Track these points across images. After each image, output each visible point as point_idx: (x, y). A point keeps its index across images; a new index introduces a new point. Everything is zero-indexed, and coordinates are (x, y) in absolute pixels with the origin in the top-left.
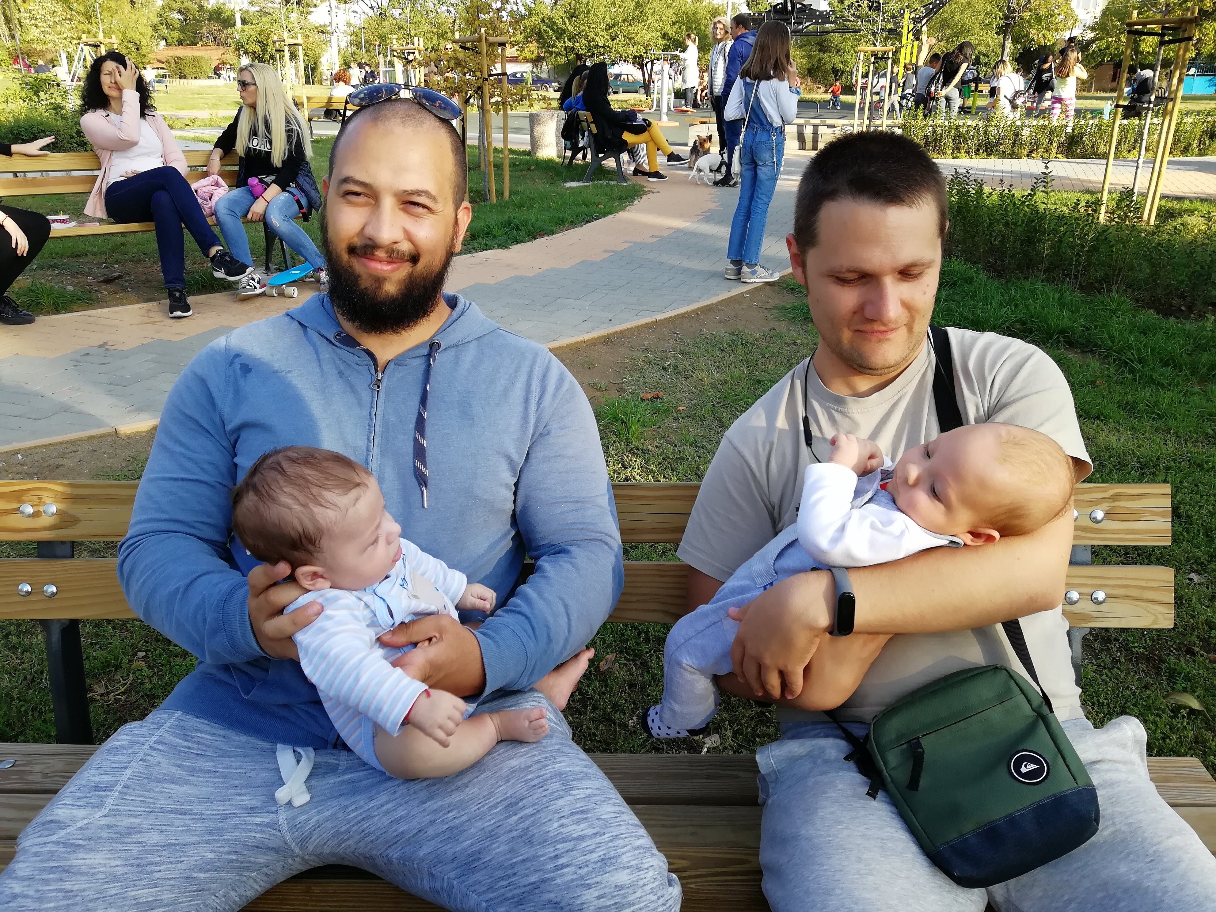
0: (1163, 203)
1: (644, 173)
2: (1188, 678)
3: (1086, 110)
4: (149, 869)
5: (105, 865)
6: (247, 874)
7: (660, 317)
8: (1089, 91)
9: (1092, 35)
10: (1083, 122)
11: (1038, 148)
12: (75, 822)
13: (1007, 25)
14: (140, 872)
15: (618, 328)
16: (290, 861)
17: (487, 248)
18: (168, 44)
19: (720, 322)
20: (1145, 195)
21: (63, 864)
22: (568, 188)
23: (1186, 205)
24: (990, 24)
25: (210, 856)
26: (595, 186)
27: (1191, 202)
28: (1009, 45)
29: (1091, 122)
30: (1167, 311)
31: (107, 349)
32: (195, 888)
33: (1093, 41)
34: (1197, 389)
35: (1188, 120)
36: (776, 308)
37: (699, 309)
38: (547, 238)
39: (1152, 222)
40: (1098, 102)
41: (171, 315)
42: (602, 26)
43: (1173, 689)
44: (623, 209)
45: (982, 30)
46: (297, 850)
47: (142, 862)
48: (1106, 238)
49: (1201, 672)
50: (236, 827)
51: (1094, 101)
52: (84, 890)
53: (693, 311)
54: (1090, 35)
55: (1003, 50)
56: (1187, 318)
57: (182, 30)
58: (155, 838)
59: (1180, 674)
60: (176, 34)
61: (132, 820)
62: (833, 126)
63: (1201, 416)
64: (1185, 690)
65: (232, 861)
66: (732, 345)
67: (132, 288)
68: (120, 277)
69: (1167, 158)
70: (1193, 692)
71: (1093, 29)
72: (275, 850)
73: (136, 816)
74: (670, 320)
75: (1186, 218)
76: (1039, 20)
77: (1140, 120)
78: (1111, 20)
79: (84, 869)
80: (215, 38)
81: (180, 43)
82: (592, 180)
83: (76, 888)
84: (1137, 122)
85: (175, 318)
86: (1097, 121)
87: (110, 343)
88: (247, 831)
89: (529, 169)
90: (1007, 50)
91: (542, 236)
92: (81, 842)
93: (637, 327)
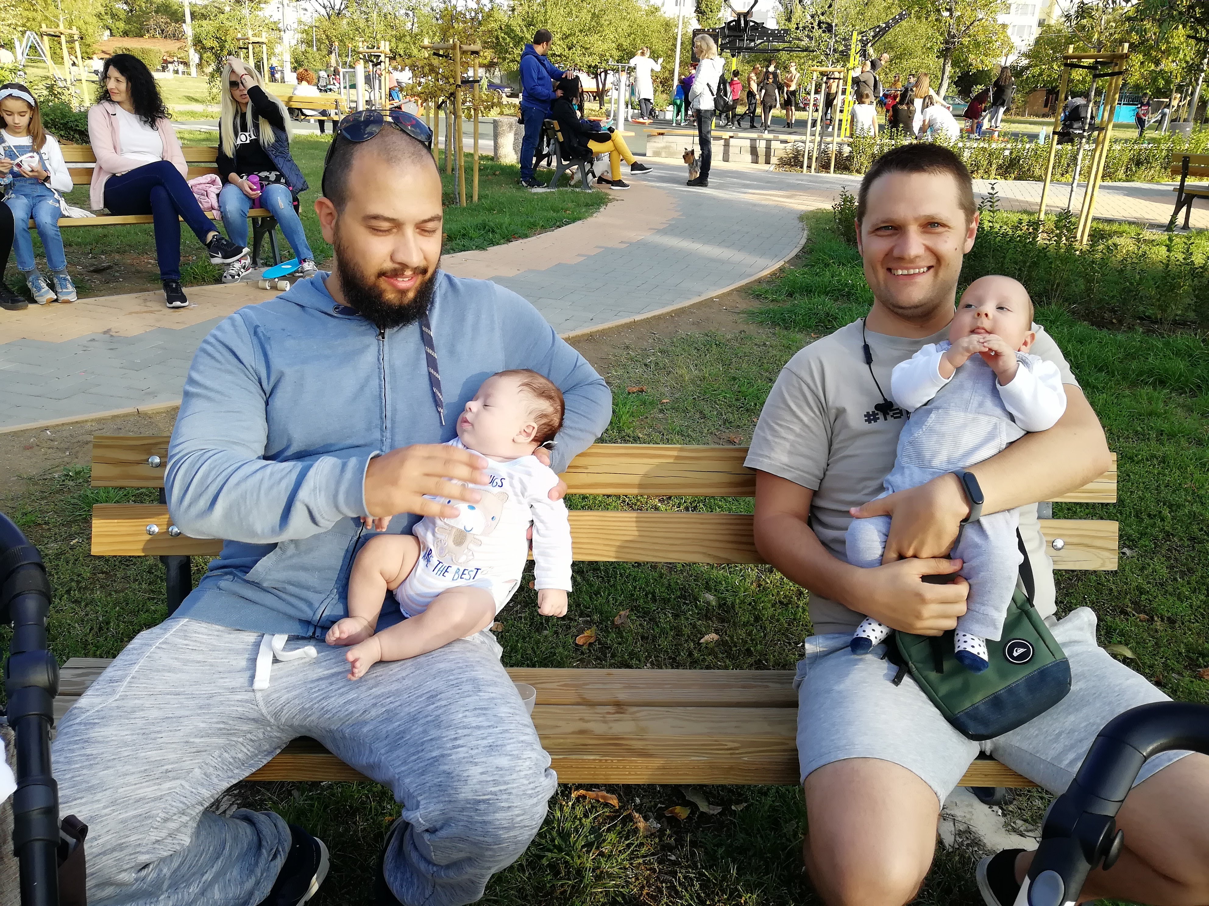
0: (1095, 225)
1: (608, 182)
2: (1122, 634)
3: (1024, 135)
4: (153, 736)
5: (116, 735)
6: (235, 739)
7: (638, 318)
8: (1023, 116)
9: (1027, 62)
10: (1020, 146)
11: (978, 169)
12: (93, 707)
13: (947, 49)
14: (146, 739)
15: (600, 327)
16: (269, 729)
17: (465, 249)
18: (112, 35)
19: (693, 324)
20: (1079, 217)
21: (85, 737)
22: (535, 194)
23: (1115, 227)
24: (931, 48)
25: (203, 725)
26: (561, 193)
27: (1120, 224)
28: (948, 69)
29: (1028, 146)
30: (1100, 324)
31: (112, 336)
32: (195, 750)
33: (1027, 68)
34: (1127, 392)
35: (1117, 147)
36: (743, 312)
37: (673, 311)
38: (521, 241)
39: (1085, 241)
40: (1032, 126)
41: (168, 305)
42: (559, 36)
43: (1110, 642)
44: (591, 215)
45: (924, 53)
46: (272, 720)
47: (147, 731)
48: (1046, 256)
49: (1133, 629)
50: (222, 703)
51: (1028, 126)
52: (102, 753)
53: (668, 313)
54: (1025, 62)
55: (943, 73)
56: (1119, 329)
57: (128, 21)
58: (154, 714)
59: (1115, 630)
60: (121, 25)
61: (137, 701)
62: (786, 142)
63: (1131, 416)
64: (1120, 643)
65: (220, 729)
66: (707, 345)
67: (124, 279)
68: (109, 267)
69: (1099, 182)
70: (1127, 645)
71: (1027, 55)
72: (255, 720)
73: (139, 699)
74: (647, 321)
75: (1116, 240)
76: (977, 45)
77: (1073, 146)
78: (1045, 49)
79: (100, 739)
80: (163, 31)
81: (126, 34)
82: (557, 186)
83: (95, 752)
84: (1070, 147)
85: (173, 308)
86: (1033, 145)
87: (113, 330)
88: (230, 706)
89: (494, 174)
90: (947, 74)
91: (517, 239)
92: (96, 721)
93: (617, 327)
